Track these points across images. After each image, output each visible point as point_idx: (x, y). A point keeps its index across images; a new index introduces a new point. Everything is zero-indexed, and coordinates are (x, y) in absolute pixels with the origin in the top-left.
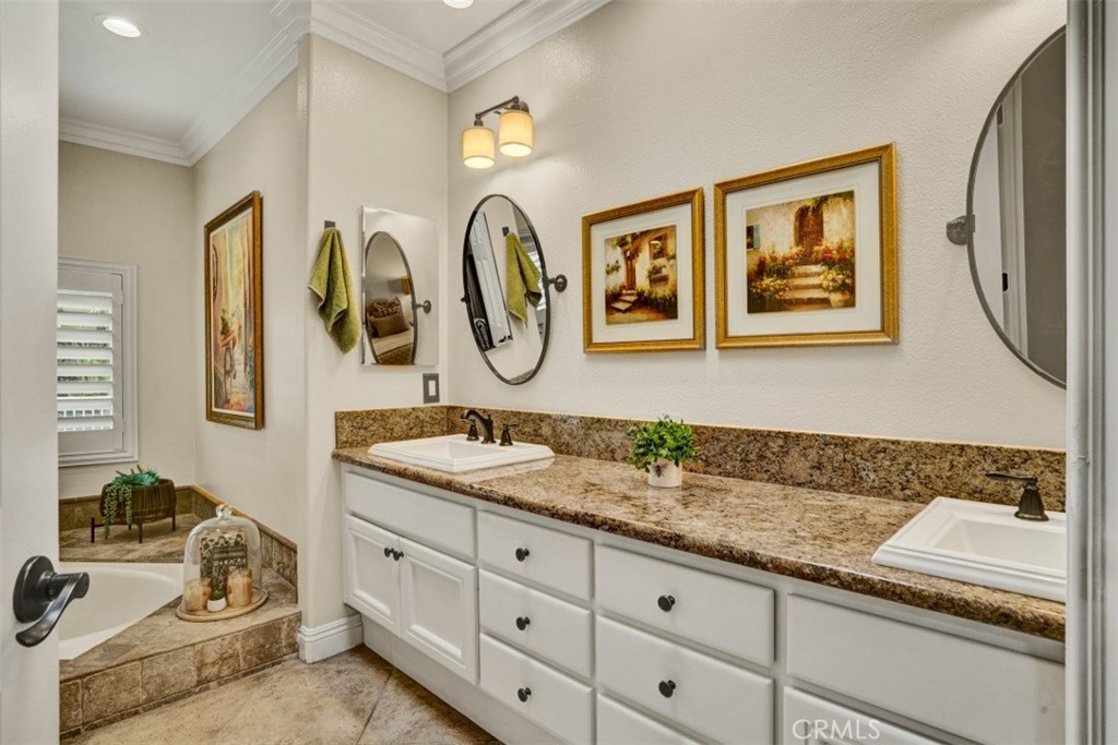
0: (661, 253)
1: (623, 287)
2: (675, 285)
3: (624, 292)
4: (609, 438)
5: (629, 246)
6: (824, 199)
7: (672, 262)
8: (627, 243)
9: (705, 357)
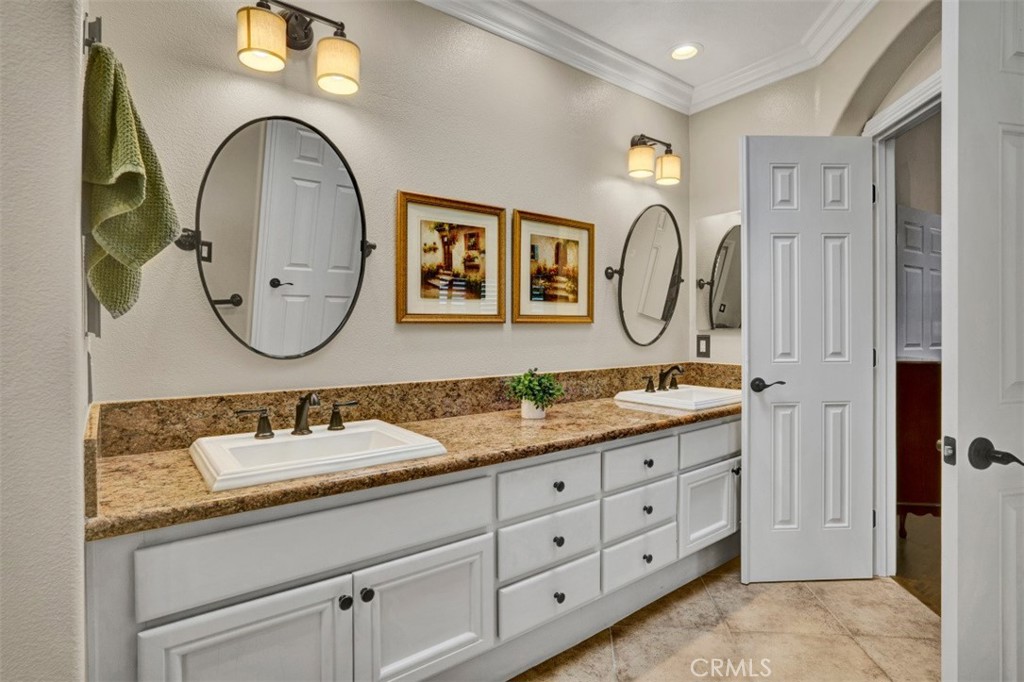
0: (474, 247)
1: (439, 267)
2: (484, 274)
3: (441, 271)
4: (429, 399)
5: (448, 234)
6: (568, 241)
7: (482, 255)
8: (444, 230)
9: (502, 327)
